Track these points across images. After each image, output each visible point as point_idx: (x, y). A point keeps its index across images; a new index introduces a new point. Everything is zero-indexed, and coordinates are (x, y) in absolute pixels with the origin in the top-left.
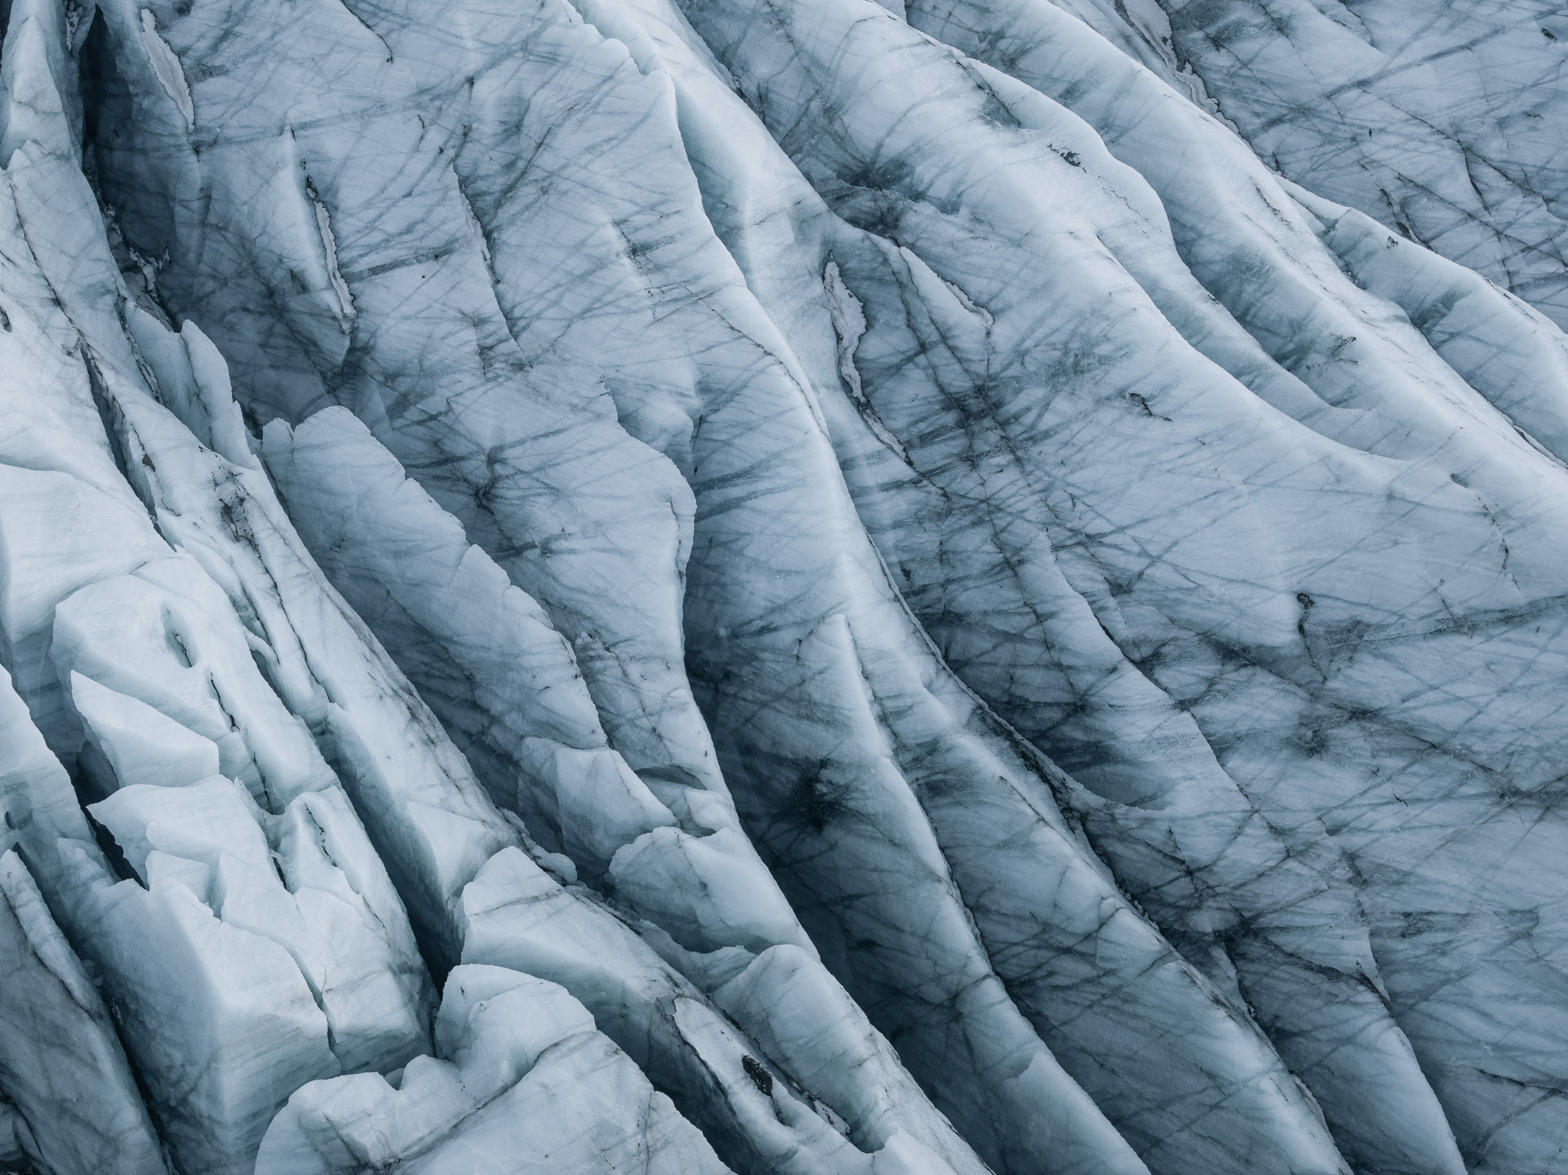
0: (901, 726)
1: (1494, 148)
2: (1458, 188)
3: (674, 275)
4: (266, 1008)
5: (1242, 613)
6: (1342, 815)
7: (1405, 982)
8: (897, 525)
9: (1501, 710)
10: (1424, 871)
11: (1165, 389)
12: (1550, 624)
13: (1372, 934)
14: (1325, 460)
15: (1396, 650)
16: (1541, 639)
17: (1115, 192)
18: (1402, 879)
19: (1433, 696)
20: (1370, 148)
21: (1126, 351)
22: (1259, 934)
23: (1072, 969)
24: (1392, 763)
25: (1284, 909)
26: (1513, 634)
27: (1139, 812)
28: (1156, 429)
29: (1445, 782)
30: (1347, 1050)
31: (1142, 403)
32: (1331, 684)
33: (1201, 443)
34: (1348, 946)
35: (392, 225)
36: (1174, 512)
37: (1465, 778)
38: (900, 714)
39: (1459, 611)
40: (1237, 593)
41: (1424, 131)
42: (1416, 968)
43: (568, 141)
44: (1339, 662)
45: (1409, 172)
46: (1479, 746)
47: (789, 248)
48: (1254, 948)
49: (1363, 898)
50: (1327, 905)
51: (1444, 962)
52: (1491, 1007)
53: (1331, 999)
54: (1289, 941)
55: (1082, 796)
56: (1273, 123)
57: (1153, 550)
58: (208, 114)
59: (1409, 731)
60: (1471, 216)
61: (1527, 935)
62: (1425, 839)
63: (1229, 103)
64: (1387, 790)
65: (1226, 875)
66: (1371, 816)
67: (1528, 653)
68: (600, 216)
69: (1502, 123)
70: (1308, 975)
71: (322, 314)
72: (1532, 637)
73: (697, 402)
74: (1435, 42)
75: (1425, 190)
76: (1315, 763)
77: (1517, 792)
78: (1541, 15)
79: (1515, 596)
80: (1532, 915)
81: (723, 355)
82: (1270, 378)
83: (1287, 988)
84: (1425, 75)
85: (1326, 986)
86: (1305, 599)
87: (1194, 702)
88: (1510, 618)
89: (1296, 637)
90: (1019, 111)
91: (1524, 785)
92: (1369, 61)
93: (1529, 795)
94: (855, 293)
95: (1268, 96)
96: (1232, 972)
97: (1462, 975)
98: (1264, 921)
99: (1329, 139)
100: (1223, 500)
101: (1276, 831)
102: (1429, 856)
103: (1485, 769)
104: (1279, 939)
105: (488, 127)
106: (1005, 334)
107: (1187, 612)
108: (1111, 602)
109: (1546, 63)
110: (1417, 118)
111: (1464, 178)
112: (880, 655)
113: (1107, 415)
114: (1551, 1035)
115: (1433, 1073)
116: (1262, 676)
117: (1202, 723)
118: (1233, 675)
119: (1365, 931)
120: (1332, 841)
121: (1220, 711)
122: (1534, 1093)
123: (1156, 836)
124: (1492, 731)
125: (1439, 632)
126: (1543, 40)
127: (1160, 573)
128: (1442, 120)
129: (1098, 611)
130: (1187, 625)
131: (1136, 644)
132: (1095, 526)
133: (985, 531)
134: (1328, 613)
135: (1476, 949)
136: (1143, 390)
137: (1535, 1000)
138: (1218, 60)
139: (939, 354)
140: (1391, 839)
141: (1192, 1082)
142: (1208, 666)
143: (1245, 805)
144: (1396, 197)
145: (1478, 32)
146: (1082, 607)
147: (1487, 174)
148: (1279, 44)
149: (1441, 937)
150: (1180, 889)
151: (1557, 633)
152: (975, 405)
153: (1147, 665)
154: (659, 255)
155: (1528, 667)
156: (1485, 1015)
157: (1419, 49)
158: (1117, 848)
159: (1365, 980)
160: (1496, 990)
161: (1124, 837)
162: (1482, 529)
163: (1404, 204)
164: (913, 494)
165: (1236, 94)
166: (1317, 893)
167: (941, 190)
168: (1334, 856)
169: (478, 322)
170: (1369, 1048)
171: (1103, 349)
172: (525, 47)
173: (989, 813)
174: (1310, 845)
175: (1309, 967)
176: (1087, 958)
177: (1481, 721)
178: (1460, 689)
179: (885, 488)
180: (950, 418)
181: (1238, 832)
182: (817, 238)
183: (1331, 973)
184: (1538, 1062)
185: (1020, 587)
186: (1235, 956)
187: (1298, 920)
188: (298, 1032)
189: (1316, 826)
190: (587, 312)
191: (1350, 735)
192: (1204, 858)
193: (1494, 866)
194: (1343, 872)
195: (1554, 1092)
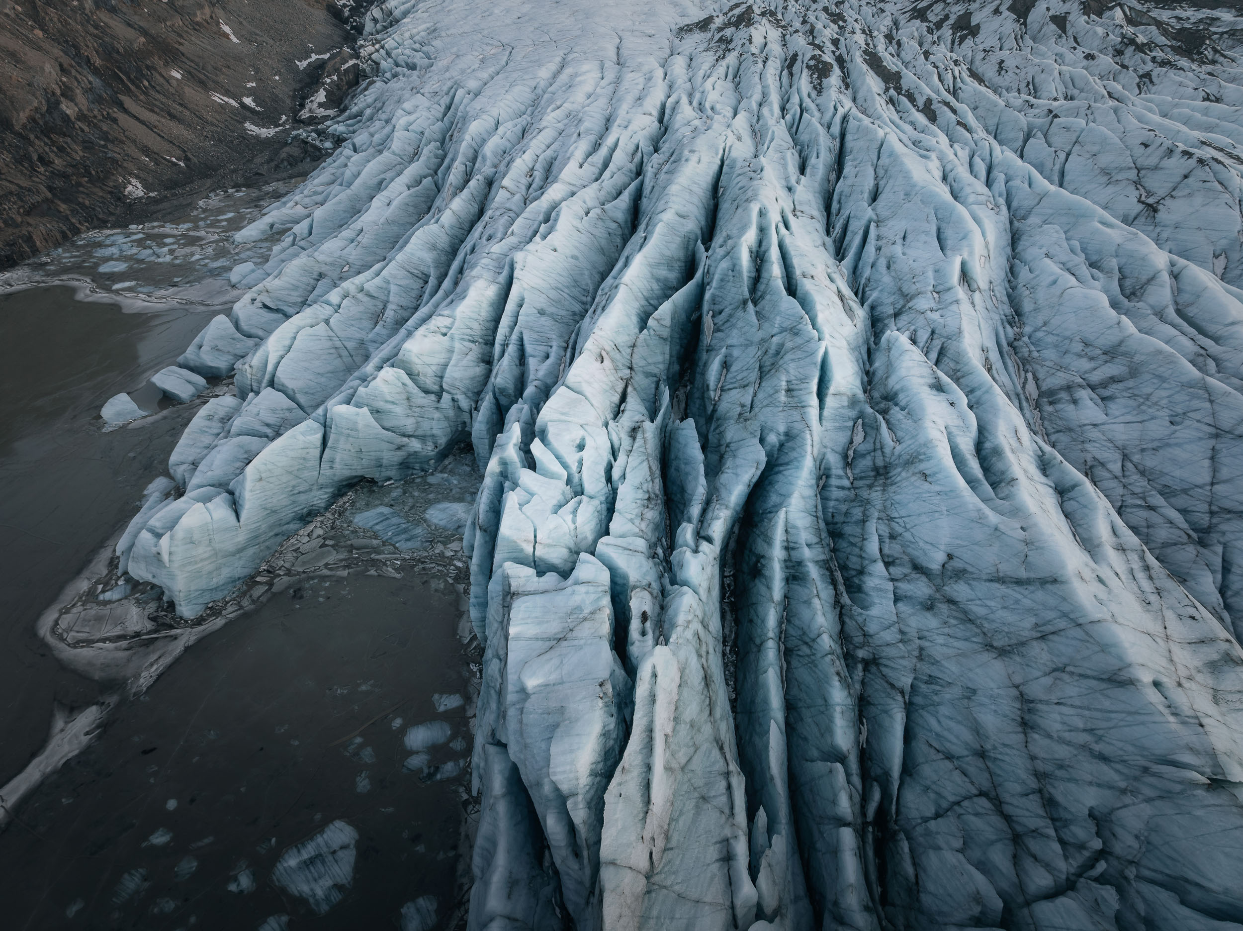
0: (793, 553)
1: (1136, 458)
2: (1116, 467)
3: (796, 399)
4: (515, 538)
5: (926, 554)
6: (926, 634)
7: (918, 700)
8: (837, 500)
9: (1001, 614)
10: (945, 663)
11: (935, 474)
12: (1031, 588)
13: (915, 678)
14: (979, 510)
15: (974, 583)
16: (1026, 592)
17: (962, 417)
18: (935, 663)
19: (978, 602)
20: (1088, 446)
21: (929, 458)
22: (878, 665)
23: (805, 650)
24: (953, 621)
25: (889, 659)
26: (1017, 588)
27: (860, 610)
28: (926, 486)
29: (968, 634)
30: (884, 715)
31: (925, 476)
32: (945, 588)
33: (939, 493)
34: (903, 679)
35: (739, 378)
36: (919, 515)
37: (976, 635)
38: (793, 549)
39: (1001, 575)
40: (927, 547)
41: (1110, 445)
42: (925, 697)
43: (788, 357)
44: (951, 581)
45: (1098, 456)
46: (986, 625)
47: (843, 407)
48: (873, 669)
49: (918, 665)
50: (905, 662)
51: (935, 698)
52: (942, 719)
53: (889, 695)
54: (885, 670)
55: (846, 599)
56: (1058, 432)
57: (908, 526)
58: (714, 341)
59: (965, 612)
60: (1116, 477)
61: (969, 698)
62: (950, 652)
63: (1046, 423)
64: (946, 630)
65: (876, 641)
66: (936, 637)
67: (1019, 596)
68: (784, 378)
69: (1143, 450)
70: (885, 685)
71: (709, 398)
72: (1023, 591)
73: (782, 438)
74: (1128, 418)
75: (1103, 465)
76: (928, 615)
77: (992, 646)
78: (1172, 416)
79: (1023, 574)
80: (974, 691)
81: (796, 425)
82: (981, 485)
83: (877, 686)
84: (1120, 428)
85: (889, 690)
86: (950, 557)
87: (897, 580)
88: (1019, 582)
89: (940, 567)
90: (946, 388)
91: (995, 644)
92: (1100, 417)
93: (996, 648)
94: (864, 431)
95: (1060, 423)
96: (861, 674)
97: (939, 704)
98: (881, 661)
99: (1074, 440)
100: (937, 515)
101: (901, 632)
102: (949, 658)
103: (984, 634)
104: (883, 669)
105: (772, 351)
106: (899, 448)
107: (910, 550)
108: (887, 540)
109: (1167, 432)
110: (1111, 441)
111: (1120, 464)
112: (794, 527)
113: (913, 479)
114: (957, 737)
115: (909, 736)
116: (924, 579)
117: (895, 588)
118: (914, 575)
119: (913, 676)
120: (918, 641)
121: (904, 586)
122: (941, 756)
123: (860, 619)
124: (993, 621)
125: (991, 581)
126: (1168, 424)
127: (907, 535)
128: (1119, 444)
129: (881, 541)
130: (908, 555)
131: (888, 556)
132: (895, 515)
133: (862, 509)
134: (956, 564)
135: (947, 696)
136: (927, 472)
137: (959, 722)
138: (1050, 409)
139: (879, 453)
140: (938, 648)
141: (820, 701)
142: (907, 570)
143: (895, 619)
144: (1089, 464)
145: (1146, 417)
146: (876, 538)
147: (1129, 465)
148: (1072, 407)
149: (938, 688)
150: (859, 639)
151: (1033, 592)
152: (881, 471)
153: (887, 564)
154: (795, 393)
155: (1017, 602)
156: (939, 722)
157: (1121, 419)
158: (847, 620)
159: (902, 693)
160: (947, 713)
161: (851, 617)
162: (1022, 547)
163: (1091, 467)
164: (846, 492)
165: (1050, 421)
166: (903, 657)
167: (902, 403)
168: (915, 647)
169: (743, 406)
170: (891, 717)
171: (921, 457)
172: (791, 329)
173: (806, 591)
174: (910, 640)
175: (887, 682)
176: (810, 647)
177: (991, 616)
178: (989, 603)
179: (838, 487)
180: (872, 474)
181: (889, 628)
182: (858, 408)
183: (892, 686)
184: (948, 745)
185: (863, 529)
186: (866, 669)
187: (892, 664)
188: (522, 550)
189: (915, 634)
190: (767, 406)
191: (943, 608)
192: (871, 632)
193: (970, 670)
194: (916, 653)
195: (947, 758)
